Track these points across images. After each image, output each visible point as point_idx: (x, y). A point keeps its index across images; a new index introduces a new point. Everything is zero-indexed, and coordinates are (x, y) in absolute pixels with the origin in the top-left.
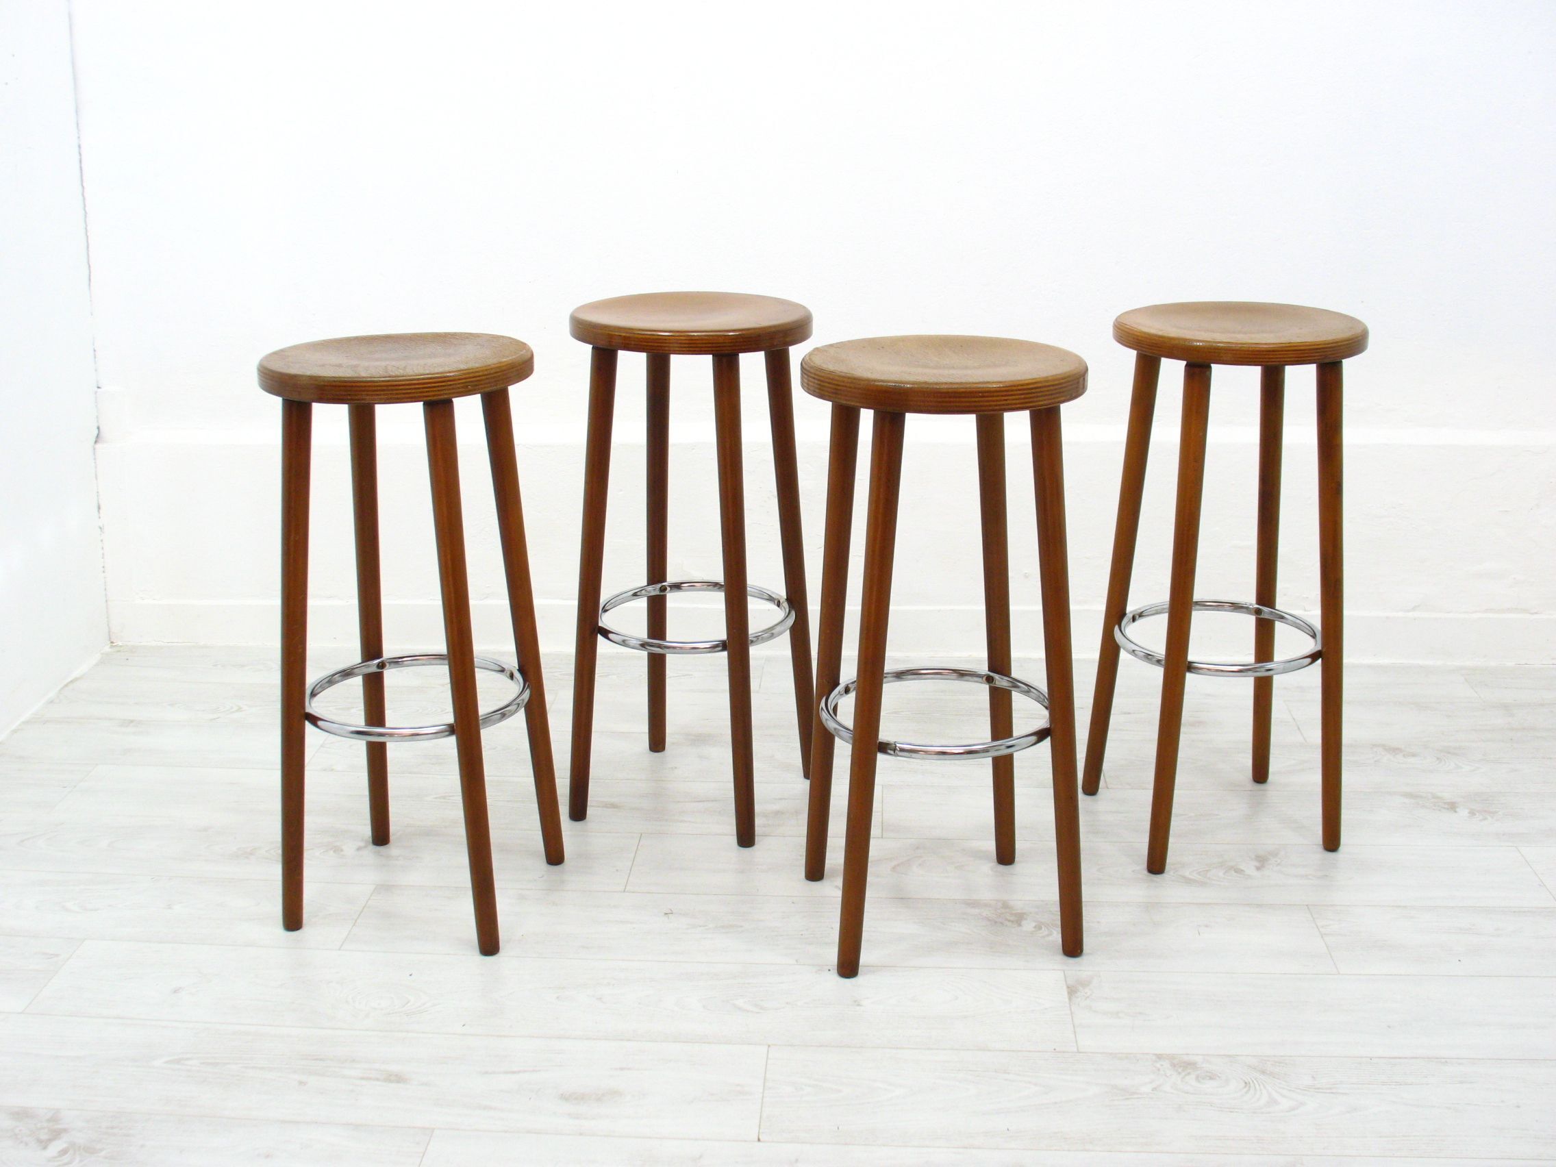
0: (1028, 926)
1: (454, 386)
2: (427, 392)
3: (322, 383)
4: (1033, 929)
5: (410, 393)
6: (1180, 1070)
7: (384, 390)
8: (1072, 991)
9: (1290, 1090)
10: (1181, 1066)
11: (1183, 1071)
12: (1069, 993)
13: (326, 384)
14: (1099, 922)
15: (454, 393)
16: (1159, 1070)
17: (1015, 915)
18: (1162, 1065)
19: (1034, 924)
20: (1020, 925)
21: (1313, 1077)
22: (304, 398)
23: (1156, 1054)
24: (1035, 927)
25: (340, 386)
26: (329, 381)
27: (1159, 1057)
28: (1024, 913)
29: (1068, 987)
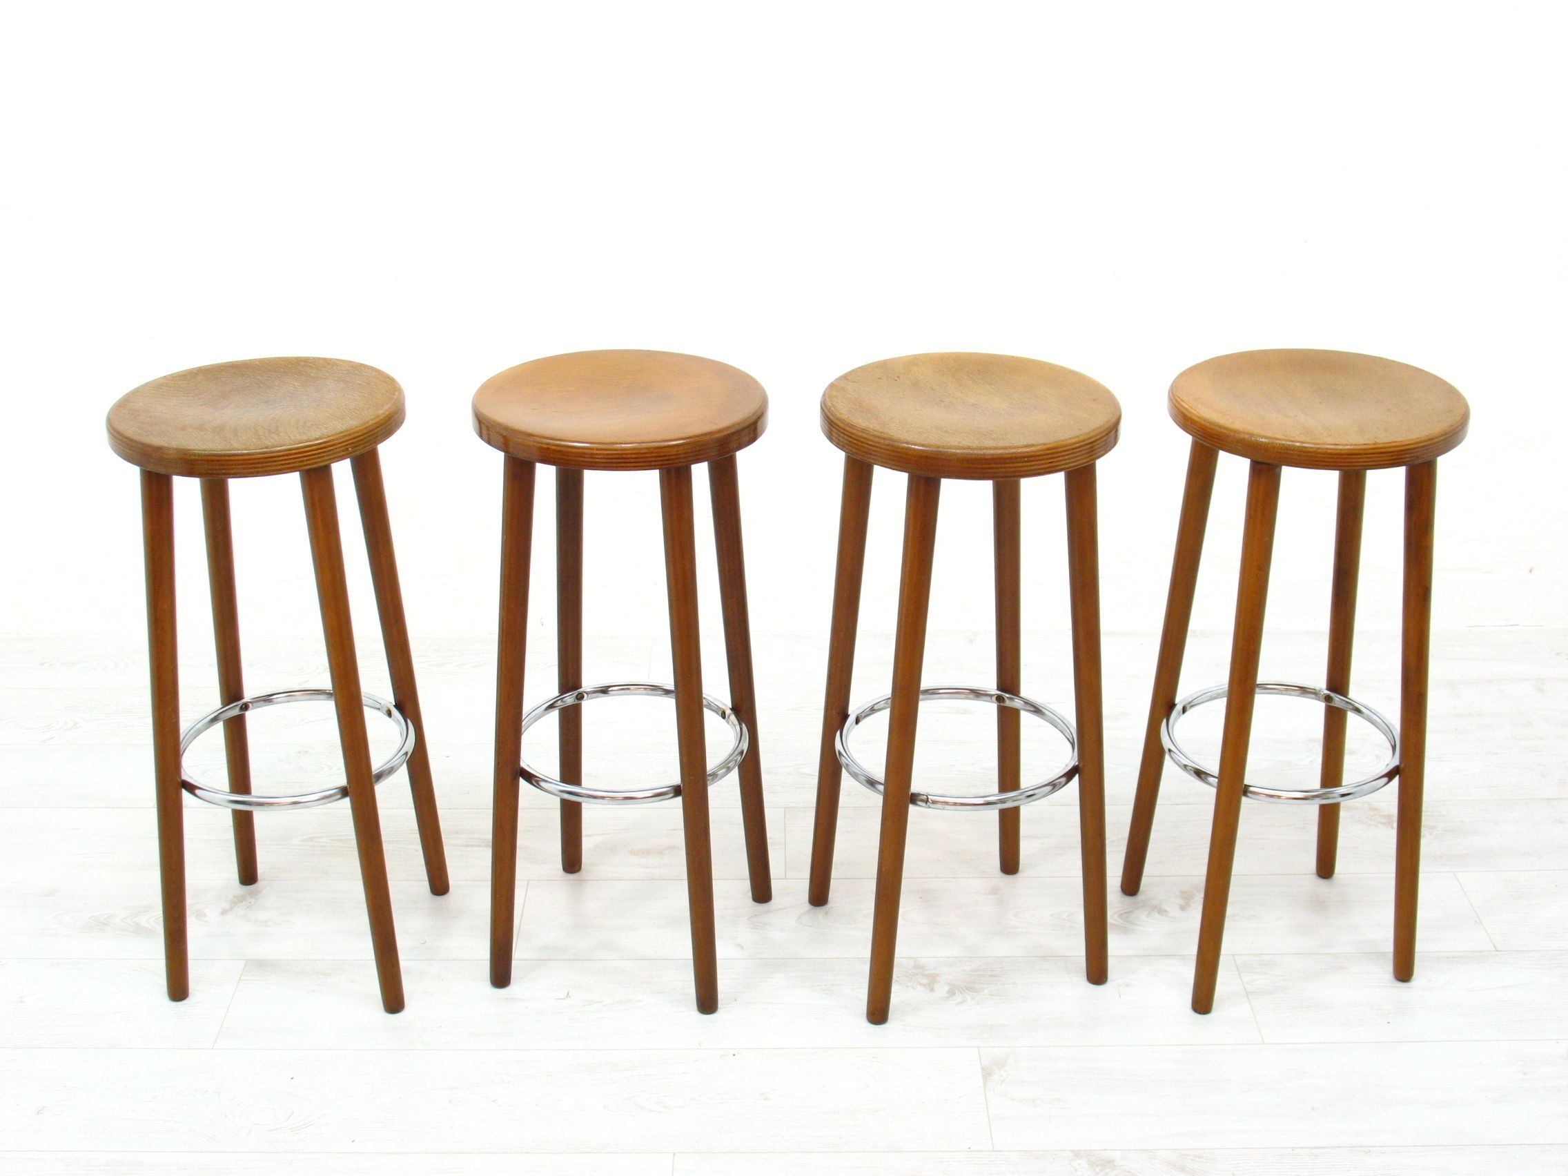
0: (941, 990)
1: (336, 451)
2: (307, 460)
3: (193, 457)
4: (946, 995)
5: (289, 464)
6: (1098, 1169)
7: (262, 463)
8: (987, 1074)
10: (1097, 1166)
11: (1101, 1170)
12: (983, 1076)
13: (197, 457)
14: (1014, 983)
15: (331, 459)
16: (1076, 1170)
17: (928, 976)
18: (1079, 1164)
19: (947, 988)
20: (932, 990)
23: (1072, 1151)
24: (948, 992)
25: (212, 461)
26: (200, 455)
27: (1077, 1154)
28: (937, 975)
29: (983, 1069)
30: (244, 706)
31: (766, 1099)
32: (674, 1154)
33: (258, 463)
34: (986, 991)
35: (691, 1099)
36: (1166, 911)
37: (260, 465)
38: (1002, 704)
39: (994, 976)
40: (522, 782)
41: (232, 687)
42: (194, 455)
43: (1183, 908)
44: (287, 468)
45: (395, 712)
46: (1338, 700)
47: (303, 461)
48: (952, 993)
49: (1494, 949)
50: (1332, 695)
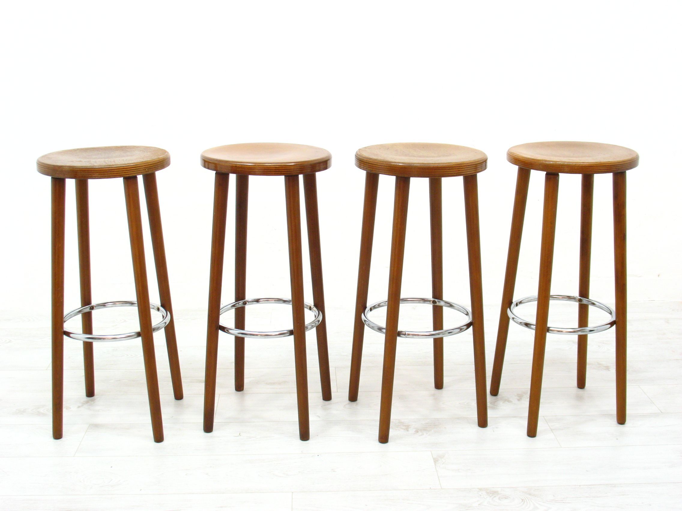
0: (412, 431)
1: (140, 169)
2: (127, 172)
3: (76, 169)
5: (119, 173)
6: (491, 495)
7: (107, 172)
8: (436, 461)
9: (544, 502)
10: (491, 494)
11: (492, 495)
12: (434, 461)
13: (78, 169)
14: (445, 428)
15: (138, 173)
16: (481, 495)
17: (405, 426)
18: (482, 493)
19: (414, 430)
20: (408, 431)
21: (554, 496)
22: (61, 176)
23: (478, 488)
24: (415, 431)
25: (85, 171)
26: (79, 168)
27: (480, 489)
28: (410, 425)
29: (434, 459)
30: (91, 307)
31: (334, 471)
32: (293, 493)
33: (106, 172)
34: (432, 431)
35: (299, 472)
36: (511, 401)
37: (107, 173)
38: (435, 304)
39: (436, 425)
40: (220, 332)
41: (86, 298)
42: (77, 168)
43: (519, 400)
44: (119, 175)
45: (161, 308)
46: (585, 301)
47: (126, 172)
48: (417, 431)
49: (660, 412)
50: (582, 298)
